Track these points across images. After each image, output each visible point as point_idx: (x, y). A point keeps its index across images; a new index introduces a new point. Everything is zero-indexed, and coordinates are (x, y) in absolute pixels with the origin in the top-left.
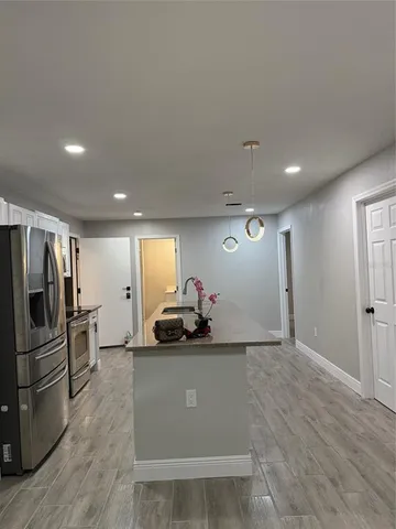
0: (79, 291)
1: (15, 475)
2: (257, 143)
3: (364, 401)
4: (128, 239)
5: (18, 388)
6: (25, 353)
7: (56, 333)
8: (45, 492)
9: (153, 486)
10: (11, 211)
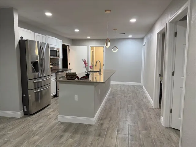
0: (69, 64)
1: (27, 115)
2: (110, 11)
3: (153, 109)
4: (86, 46)
5: (28, 90)
6: (30, 80)
7: (44, 75)
8: (33, 120)
9: (62, 123)
10: (36, 35)
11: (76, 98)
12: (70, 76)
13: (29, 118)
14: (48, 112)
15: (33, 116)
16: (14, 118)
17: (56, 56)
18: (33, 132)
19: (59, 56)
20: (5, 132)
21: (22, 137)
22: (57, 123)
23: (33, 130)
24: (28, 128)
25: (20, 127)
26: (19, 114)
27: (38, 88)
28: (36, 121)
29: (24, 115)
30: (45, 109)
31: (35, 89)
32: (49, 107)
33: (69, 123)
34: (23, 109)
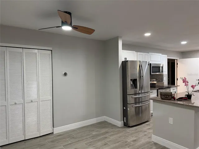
0: (177, 79)
1: (126, 126)
5: (127, 104)
6: (129, 95)
7: (143, 92)
8: (129, 132)
9: (156, 144)
10: (138, 54)
11: (171, 120)
12: (164, 95)
13: (127, 129)
14: (145, 129)
15: (131, 129)
16: (116, 126)
17: (159, 72)
18: (126, 143)
19: (162, 72)
20: (107, 135)
21: (117, 144)
22: (150, 142)
23: (127, 141)
24: (124, 138)
25: (119, 135)
26: (120, 123)
27: (139, 103)
28: (132, 134)
29: (124, 125)
30: (143, 125)
31: (136, 103)
32: (147, 123)
33: (162, 146)
34: (124, 121)
